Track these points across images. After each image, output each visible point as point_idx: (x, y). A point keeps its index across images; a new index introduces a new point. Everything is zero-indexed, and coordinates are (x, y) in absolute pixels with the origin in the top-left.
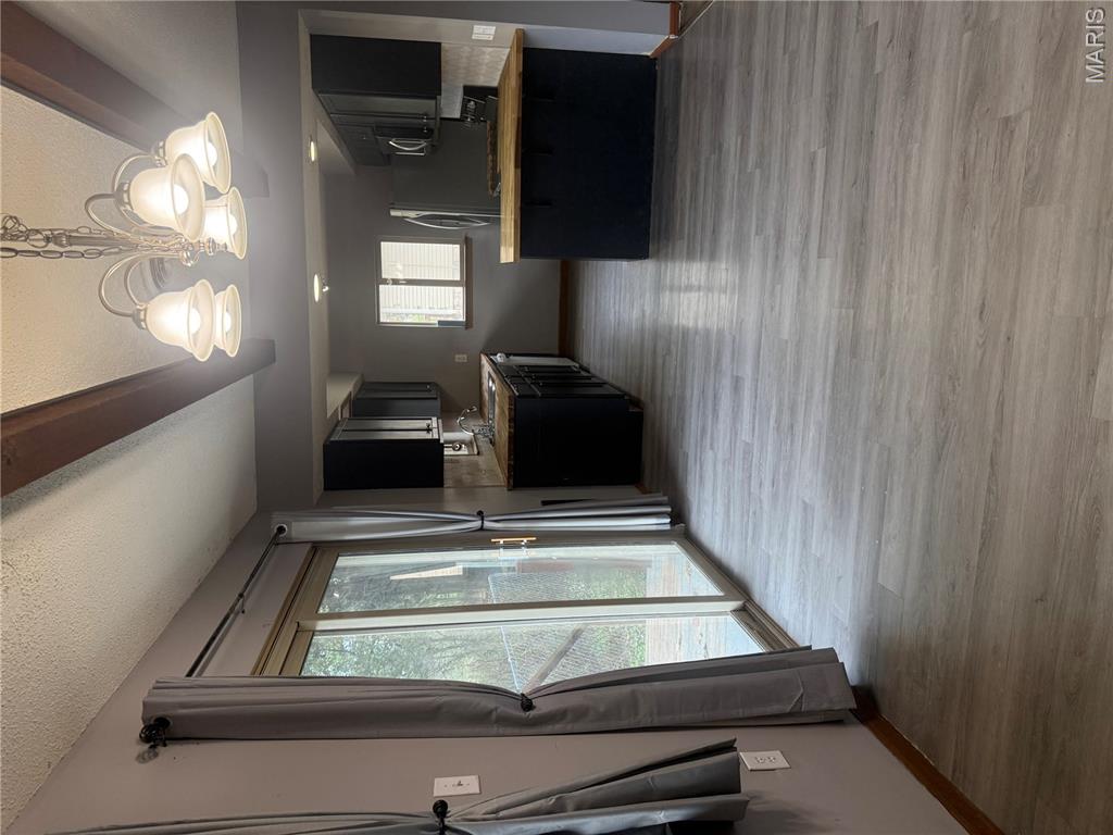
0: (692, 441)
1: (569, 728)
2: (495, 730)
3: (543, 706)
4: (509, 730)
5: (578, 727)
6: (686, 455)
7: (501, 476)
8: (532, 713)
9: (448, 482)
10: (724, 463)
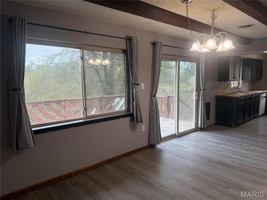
0: (215, 135)
1: (150, 102)
2: (151, 91)
3: (154, 98)
4: (151, 93)
5: (151, 103)
6: (213, 133)
7: (221, 94)
8: (153, 97)
9: (219, 83)
10: (206, 139)
